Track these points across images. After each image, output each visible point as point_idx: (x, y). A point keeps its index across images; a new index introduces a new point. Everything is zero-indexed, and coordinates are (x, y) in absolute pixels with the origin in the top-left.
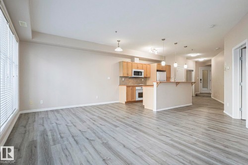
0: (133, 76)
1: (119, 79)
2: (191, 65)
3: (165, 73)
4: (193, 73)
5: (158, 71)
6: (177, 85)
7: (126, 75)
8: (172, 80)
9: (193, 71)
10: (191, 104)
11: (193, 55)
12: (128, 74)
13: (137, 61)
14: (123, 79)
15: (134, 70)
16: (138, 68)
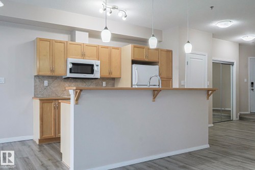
0: (69, 75)
1: (32, 82)
2: (227, 52)
3: (157, 67)
4: (234, 70)
5: (134, 62)
6: (155, 96)
7: (49, 74)
8: (176, 85)
9: (232, 64)
10: (207, 146)
11: (222, 25)
12: (52, 71)
13: (82, 38)
14: (46, 83)
15: (71, 60)
16: (83, 55)
